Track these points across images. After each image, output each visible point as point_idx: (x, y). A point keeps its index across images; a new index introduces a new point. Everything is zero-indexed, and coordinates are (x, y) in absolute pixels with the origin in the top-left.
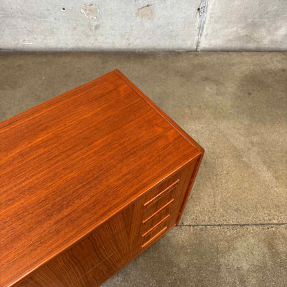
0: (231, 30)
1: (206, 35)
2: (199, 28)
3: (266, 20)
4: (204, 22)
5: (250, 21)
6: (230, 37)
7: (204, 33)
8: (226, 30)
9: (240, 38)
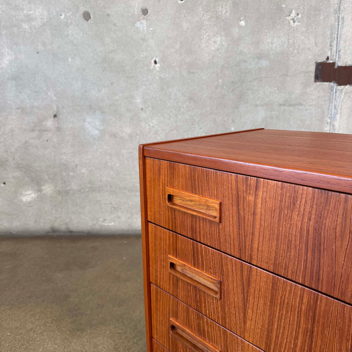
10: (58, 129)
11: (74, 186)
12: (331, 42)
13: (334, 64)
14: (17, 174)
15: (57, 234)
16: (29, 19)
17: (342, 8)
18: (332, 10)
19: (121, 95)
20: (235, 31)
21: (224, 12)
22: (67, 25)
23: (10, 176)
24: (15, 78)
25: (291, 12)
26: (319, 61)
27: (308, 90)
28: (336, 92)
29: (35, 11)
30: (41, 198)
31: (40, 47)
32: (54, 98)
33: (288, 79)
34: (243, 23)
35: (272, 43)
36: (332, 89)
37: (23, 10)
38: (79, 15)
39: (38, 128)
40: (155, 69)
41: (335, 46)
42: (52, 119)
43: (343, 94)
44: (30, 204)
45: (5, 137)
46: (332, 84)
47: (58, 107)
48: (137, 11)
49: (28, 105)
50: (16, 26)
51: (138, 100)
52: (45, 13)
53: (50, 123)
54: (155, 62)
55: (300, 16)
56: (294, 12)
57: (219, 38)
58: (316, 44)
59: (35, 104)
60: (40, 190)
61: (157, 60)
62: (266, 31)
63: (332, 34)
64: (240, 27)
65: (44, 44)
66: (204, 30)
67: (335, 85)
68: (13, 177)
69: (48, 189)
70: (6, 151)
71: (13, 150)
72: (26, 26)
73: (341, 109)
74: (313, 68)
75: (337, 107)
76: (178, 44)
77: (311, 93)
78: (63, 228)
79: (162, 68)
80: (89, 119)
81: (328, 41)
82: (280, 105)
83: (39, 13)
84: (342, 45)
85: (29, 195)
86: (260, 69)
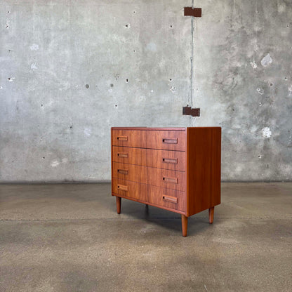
10: (72, 133)
11: (77, 159)
12: (189, 99)
13: (190, 108)
14: (51, 153)
15: (67, 182)
16: (62, 86)
17: (192, 85)
18: (188, 86)
19: (101, 119)
20: (149, 94)
21: (144, 87)
22: (79, 89)
23: (47, 154)
24: (54, 111)
25: (172, 87)
26: (184, 106)
27: (180, 118)
28: (192, 119)
29: (65, 83)
30: (61, 165)
31: (66, 98)
32: (71, 120)
33: (172, 113)
34: (152, 91)
35: (164, 99)
36: (190, 118)
37: (60, 83)
38: (84, 86)
39: (62, 133)
40: (115, 108)
41: (190, 101)
42: (70, 129)
43: (195, 120)
44: (55, 168)
45: (47, 136)
46: (190, 116)
47: (72, 124)
48: (109, 85)
49: (59, 123)
50: (56, 89)
51: (108, 121)
52: (70, 84)
53: (68, 130)
54: (116, 106)
55: (175, 89)
57: (143, 97)
58: (182, 99)
59: (62, 122)
60: (61, 161)
62: (162, 94)
63: (189, 95)
64: (151, 93)
65: (68, 97)
66: (137, 93)
67: (192, 116)
68: (49, 155)
69: (65, 161)
70: (47, 143)
71: (50, 142)
72: (61, 89)
74: (182, 109)
76: (126, 99)
78: (71, 179)
79: (119, 108)
80: (86, 129)
81: (187, 99)
82: (169, 124)
83: (67, 84)
84: (193, 101)
85: (55, 164)
86: (160, 110)
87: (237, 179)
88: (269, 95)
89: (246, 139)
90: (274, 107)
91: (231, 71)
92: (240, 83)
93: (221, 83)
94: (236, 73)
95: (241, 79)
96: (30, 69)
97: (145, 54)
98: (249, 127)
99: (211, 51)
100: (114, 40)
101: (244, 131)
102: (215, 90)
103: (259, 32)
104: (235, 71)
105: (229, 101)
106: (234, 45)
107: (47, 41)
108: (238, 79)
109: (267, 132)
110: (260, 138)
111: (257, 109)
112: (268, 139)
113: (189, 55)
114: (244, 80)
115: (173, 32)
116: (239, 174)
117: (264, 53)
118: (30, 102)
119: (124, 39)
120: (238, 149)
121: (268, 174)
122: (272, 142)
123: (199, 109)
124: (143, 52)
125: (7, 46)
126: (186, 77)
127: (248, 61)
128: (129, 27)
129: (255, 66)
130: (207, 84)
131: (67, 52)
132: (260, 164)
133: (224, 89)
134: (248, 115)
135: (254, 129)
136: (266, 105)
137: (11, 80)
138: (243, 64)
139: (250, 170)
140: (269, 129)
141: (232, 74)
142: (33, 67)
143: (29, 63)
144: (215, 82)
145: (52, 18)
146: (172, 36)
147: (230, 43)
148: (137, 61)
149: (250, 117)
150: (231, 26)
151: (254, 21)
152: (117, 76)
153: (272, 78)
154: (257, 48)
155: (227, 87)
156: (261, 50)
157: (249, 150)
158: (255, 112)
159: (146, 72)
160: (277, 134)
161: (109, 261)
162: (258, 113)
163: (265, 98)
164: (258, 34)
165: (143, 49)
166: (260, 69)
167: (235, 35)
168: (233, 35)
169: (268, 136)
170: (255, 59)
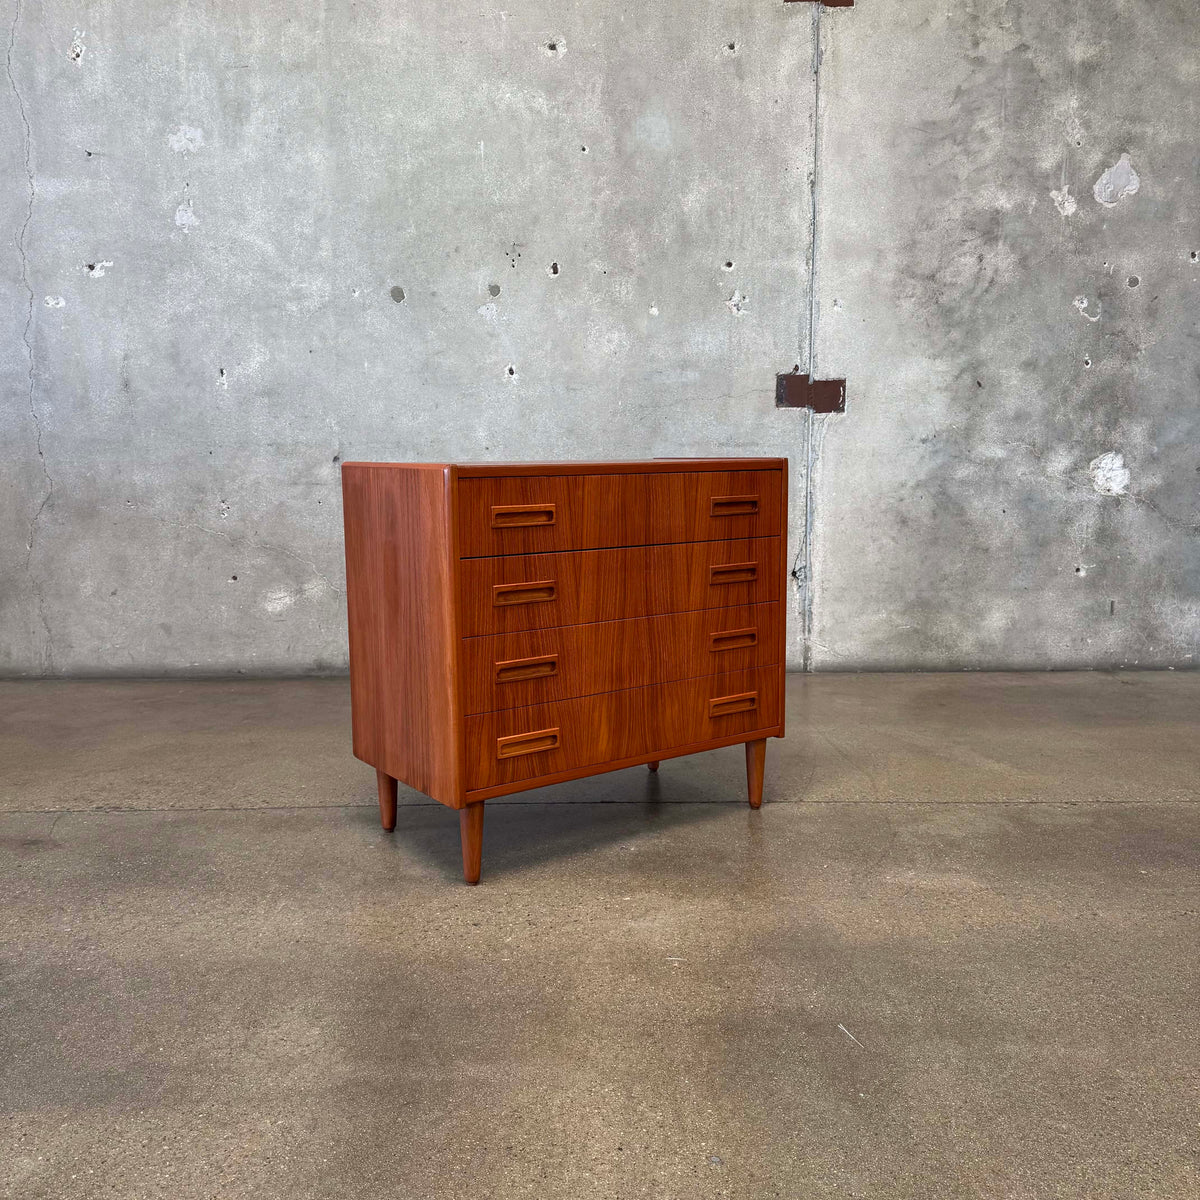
0: (875, 618)
1: (821, 632)
2: (803, 614)
3: (947, 594)
4: (811, 601)
5: (911, 595)
6: (879, 636)
7: (816, 626)
8: (864, 617)
9: (902, 637)
12: (801, 341)
13: (808, 376)
14: (260, 561)
15: (328, 672)
16: (299, 296)
17: (815, 287)
18: (799, 291)
19: (451, 424)
20: (643, 325)
21: (624, 293)
22: (364, 308)
23: (247, 563)
24: (268, 393)
25: (733, 294)
26: (783, 373)
27: (766, 421)
28: (813, 423)
29: (310, 284)
30: (302, 605)
31: (316, 342)
32: (336, 428)
33: (732, 401)
34: (654, 311)
35: (703, 343)
36: (806, 418)
37: (289, 281)
38: (385, 293)
39: (303, 480)
40: (509, 382)
41: (807, 349)
42: (331, 464)
43: (826, 425)
44: (280, 617)
45: (244, 494)
46: (805, 410)
47: (341, 444)
48: (482, 288)
49: (289, 440)
50: (275, 306)
51: (481, 433)
52: (328, 287)
53: (326, 471)
54: (511, 372)
55: (747, 300)
56: (737, 294)
57: (616, 335)
58: (775, 344)
59: (302, 438)
60: (300, 591)
61: (514, 368)
62: (694, 324)
63: (801, 329)
64: (651, 317)
65: (323, 337)
66: (593, 321)
67: (811, 411)
68: (253, 566)
69: (315, 589)
70: (243, 520)
71: (256, 517)
72: (293, 307)
73: (823, 453)
74: (773, 384)
75: (817, 449)
76: (550, 343)
77: (770, 425)
79: (522, 381)
81: (796, 341)
82: (721, 444)
83: (317, 286)
84: (818, 347)
85: (279, 601)
86: (685, 385)
87: (988, 658)
88: (1120, 324)
89: (1028, 501)
90: (1142, 371)
91: (971, 227)
92: (1006, 278)
93: (932, 277)
94: (990, 237)
95: (1013, 258)
96: (173, 227)
97: (625, 159)
98: (1038, 454)
99: (893, 145)
100: (503, 107)
101: (1020, 470)
102: (907, 305)
103: (1089, 67)
104: (989, 227)
105: (962, 348)
106: (985, 122)
107: (237, 111)
108: (1001, 260)
109: (1111, 474)
110: (1085, 496)
111: (1075, 380)
112: (1117, 501)
113: (802, 165)
114: (1023, 262)
115: (739, 69)
116: (997, 638)
117: (1108, 154)
118: (174, 357)
119: (541, 102)
120: (995, 541)
121: (1110, 639)
122: (1132, 514)
123: (841, 383)
124: (619, 150)
125: (78, 136)
126: (789, 251)
127: (1040, 184)
128: (562, 50)
129: (1070, 208)
130: (872, 280)
131: (317, 156)
132: (1082, 600)
133: (943, 299)
134: (1038, 405)
135: (1060, 462)
136: (1109, 365)
137: (97, 273)
138: (1018, 198)
139: (1039, 623)
140: (1119, 461)
141: (974, 241)
142: (185, 217)
143: (165, 201)
144: (908, 271)
145: (255, 19)
146: (737, 84)
147: (970, 111)
148: (597, 191)
149: (1047, 412)
150: (976, 44)
151: (1069, 20)
152: (514, 251)
153: (1136, 256)
154: (1076, 134)
155: (956, 294)
156: (1095, 141)
157: (1041, 544)
158: (1065, 391)
159: (631, 236)
160: (1153, 480)
161: (507, 946)
162: (1078, 395)
163: (1108, 337)
164: (1084, 75)
165: (619, 140)
166: (1087, 218)
167: (990, 81)
168: (980, 78)
169: (1117, 488)
170: (1072, 178)
